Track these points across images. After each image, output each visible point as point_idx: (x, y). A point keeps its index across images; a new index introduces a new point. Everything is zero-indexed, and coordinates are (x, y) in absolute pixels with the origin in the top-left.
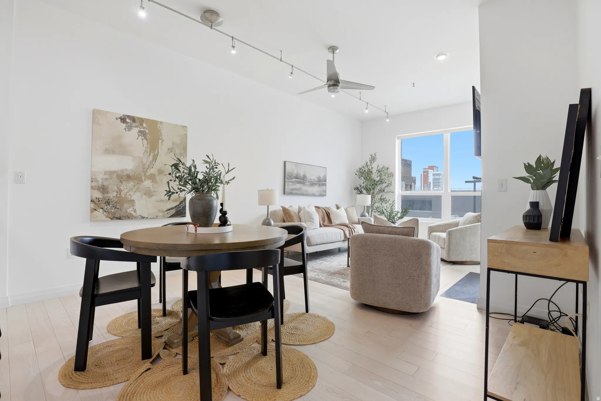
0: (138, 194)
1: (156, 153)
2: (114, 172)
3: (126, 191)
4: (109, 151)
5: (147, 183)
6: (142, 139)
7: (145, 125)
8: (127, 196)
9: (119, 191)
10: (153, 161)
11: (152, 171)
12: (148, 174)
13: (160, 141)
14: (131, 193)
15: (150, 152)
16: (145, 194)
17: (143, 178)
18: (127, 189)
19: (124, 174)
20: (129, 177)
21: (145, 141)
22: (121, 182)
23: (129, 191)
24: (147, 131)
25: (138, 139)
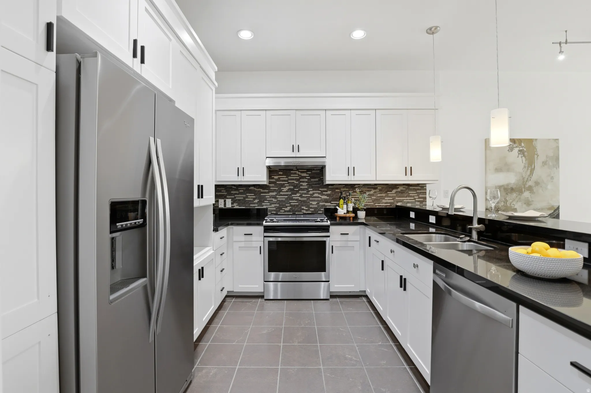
0: (519, 204)
1: (533, 167)
2: (503, 186)
3: (511, 201)
4: (498, 170)
5: (526, 194)
6: (522, 157)
7: (523, 145)
8: (511, 205)
9: (506, 201)
10: (530, 174)
11: (530, 183)
12: (527, 186)
13: (536, 156)
14: (514, 203)
15: (528, 167)
16: (525, 204)
17: (523, 190)
18: (511, 199)
19: (509, 187)
20: (512, 189)
21: (523, 158)
22: (507, 194)
23: (512, 202)
24: (525, 150)
25: (518, 157)
